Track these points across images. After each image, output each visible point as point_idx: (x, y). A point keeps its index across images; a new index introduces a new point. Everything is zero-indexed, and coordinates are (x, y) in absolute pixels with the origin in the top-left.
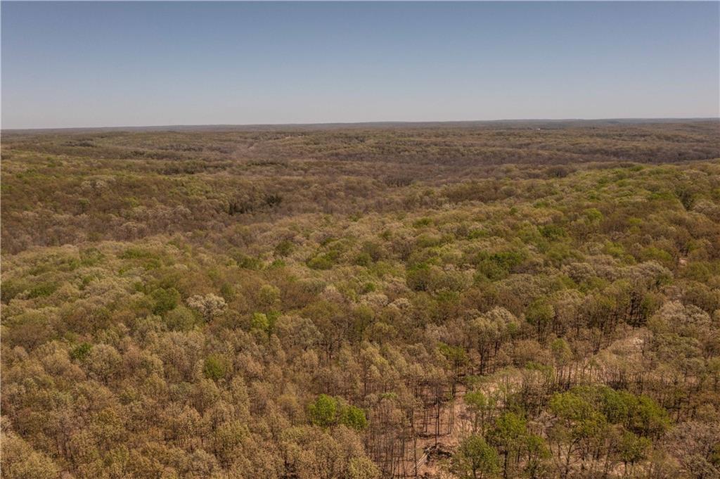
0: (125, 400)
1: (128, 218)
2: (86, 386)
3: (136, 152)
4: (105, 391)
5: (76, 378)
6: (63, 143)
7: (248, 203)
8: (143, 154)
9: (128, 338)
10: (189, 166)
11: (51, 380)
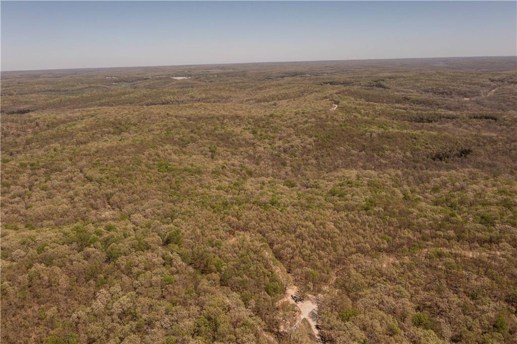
0: (352, 226)
1: (382, 156)
2: (347, 222)
3: (405, 98)
4: (349, 224)
5: (345, 220)
6: (366, 84)
7: (448, 153)
8: (409, 100)
9: (357, 215)
10: (431, 116)
11: (341, 219)
